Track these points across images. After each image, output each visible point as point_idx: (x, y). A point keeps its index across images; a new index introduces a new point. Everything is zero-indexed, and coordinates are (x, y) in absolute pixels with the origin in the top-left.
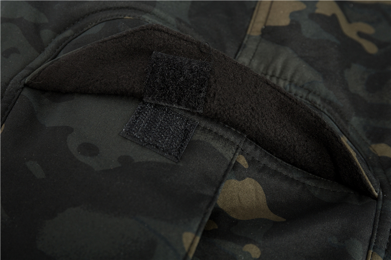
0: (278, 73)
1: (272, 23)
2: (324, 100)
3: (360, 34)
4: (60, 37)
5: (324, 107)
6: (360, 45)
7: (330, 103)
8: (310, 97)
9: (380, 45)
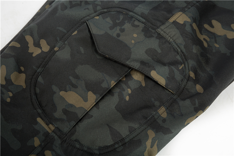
0: (171, 36)
1: (178, 21)
2: (181, 51)
3: (204, 39)
4: (103, 10)
5: (180, 53)
6: (203, 42)
7: (183, 53)
8: (178, 48)
9: (209, 45)
